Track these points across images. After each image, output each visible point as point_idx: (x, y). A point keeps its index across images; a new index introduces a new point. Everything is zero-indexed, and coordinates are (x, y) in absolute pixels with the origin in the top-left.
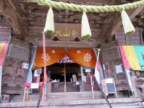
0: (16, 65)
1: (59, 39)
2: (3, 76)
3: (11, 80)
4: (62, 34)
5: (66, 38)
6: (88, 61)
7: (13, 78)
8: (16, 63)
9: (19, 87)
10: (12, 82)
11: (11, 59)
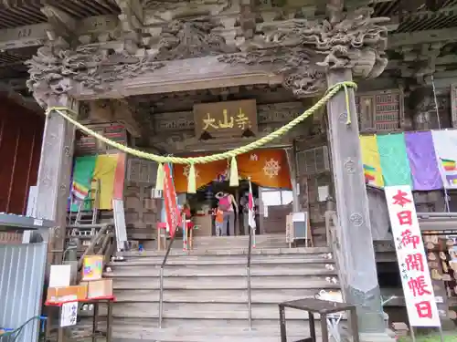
0: (141, 195)
1: (213, 135)
2: (125, 213)
3: (138, 218)
4: (217, 124)
5: (224, 133)
6: (271, 176)
7: (141, 216)
8: (142, 190)
9: (150, 229)
10: (140, 222)
11: (133, 185)
